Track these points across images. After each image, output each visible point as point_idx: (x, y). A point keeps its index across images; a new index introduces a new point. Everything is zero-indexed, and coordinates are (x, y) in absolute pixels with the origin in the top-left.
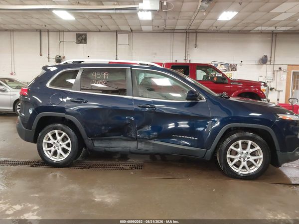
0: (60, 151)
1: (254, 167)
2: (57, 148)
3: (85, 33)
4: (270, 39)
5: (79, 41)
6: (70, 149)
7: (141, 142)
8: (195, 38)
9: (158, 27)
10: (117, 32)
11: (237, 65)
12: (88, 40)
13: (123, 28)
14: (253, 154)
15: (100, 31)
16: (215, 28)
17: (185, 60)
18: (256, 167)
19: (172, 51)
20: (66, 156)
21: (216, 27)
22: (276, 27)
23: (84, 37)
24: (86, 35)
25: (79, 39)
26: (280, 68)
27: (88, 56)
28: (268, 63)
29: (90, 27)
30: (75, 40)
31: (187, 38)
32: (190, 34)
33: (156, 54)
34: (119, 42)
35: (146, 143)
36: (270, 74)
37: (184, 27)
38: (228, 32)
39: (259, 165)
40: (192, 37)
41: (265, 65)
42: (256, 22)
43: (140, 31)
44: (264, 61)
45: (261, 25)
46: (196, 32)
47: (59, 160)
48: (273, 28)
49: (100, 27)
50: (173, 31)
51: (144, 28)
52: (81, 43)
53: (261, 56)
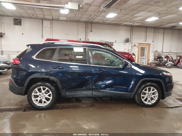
0: (44, 100)
1: (153, 100)
2: (42, 98)
3: (21, 18)
4: (130, 29)
5: (15, 23)
6: (51, 98)
7: (95, 91)
8: (91, 26)
9: (70, 18)
10: (43, 19)
11: (113, 43)
12: (22, 23)
13: (47, 17)
14: (153, 94)
15: (31, 18)
16: (102, 22)
17: (86, 39)
18: (155, 100)
19: (77, 33)
20: (48, 102)
21: (104, 21)
22: (133, 23)
23: (19, 21)
24: (21, 20)
25: (15, 22)
26: (135, 45)
27: (23, 34)
28: (129, 42)
29: (25, 15)
30: (13, 23)
31: (86, 26)
32: (88, 24)
33: (68, 34)
34: (44, 26)
35: (98, 91)
36: (130, 48)
37: (85, 20)
38: (109, 24)
39: (156, 99)
40: (89, 25)
41: (127, 43)
42: (125, 20)
43: (58, 20)
44: (127, 41)
45: (127, 22)
46: (92, 23)
47: (44, 105)
48: (132, 24)
49: (32, 16)
50: (78, 22)
51: (61, 18)
52: (17, 24)
53: (126, 38)
